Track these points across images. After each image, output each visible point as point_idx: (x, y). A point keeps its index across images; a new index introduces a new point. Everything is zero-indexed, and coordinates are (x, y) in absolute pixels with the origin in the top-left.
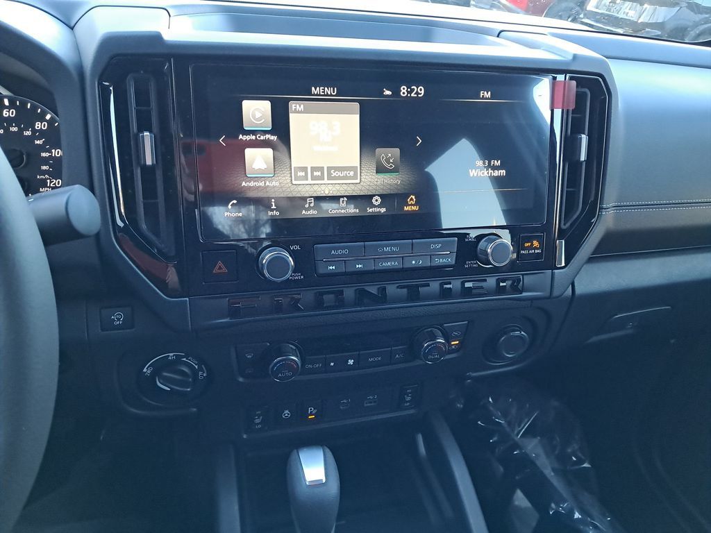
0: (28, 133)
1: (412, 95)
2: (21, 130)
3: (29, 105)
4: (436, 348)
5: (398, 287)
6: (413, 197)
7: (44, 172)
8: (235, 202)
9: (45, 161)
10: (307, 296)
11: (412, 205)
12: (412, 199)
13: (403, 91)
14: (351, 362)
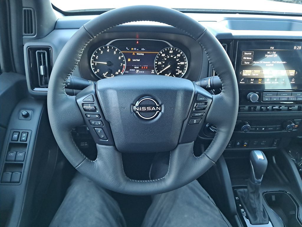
0: (175, 57)
1: (298, 49)
2: (173, 57)
3: (177, 49)
4: (292, 127)
5: (285, 106)
6: (294, 79)
7: (178, 69)
8: (243, 79)
9: (178, 65)
10: (258, 107)
11: (293, 81)
12: (293, 80)
13: (295, 48)
14: (263, 129)
